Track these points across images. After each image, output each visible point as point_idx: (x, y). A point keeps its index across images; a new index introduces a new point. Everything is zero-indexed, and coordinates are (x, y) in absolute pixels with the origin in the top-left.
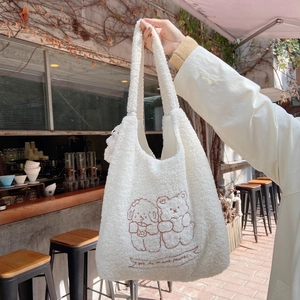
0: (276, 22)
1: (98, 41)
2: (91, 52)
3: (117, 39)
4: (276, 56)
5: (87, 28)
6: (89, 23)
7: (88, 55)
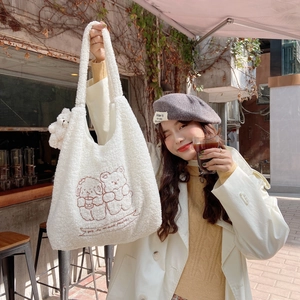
0: (227, 21)
1: (30, 32)
2: (22, 43)
3: (55, 31)
4: (234, 55)
5: (18, 18)
6: (21, 12)
7: (20, 46)
